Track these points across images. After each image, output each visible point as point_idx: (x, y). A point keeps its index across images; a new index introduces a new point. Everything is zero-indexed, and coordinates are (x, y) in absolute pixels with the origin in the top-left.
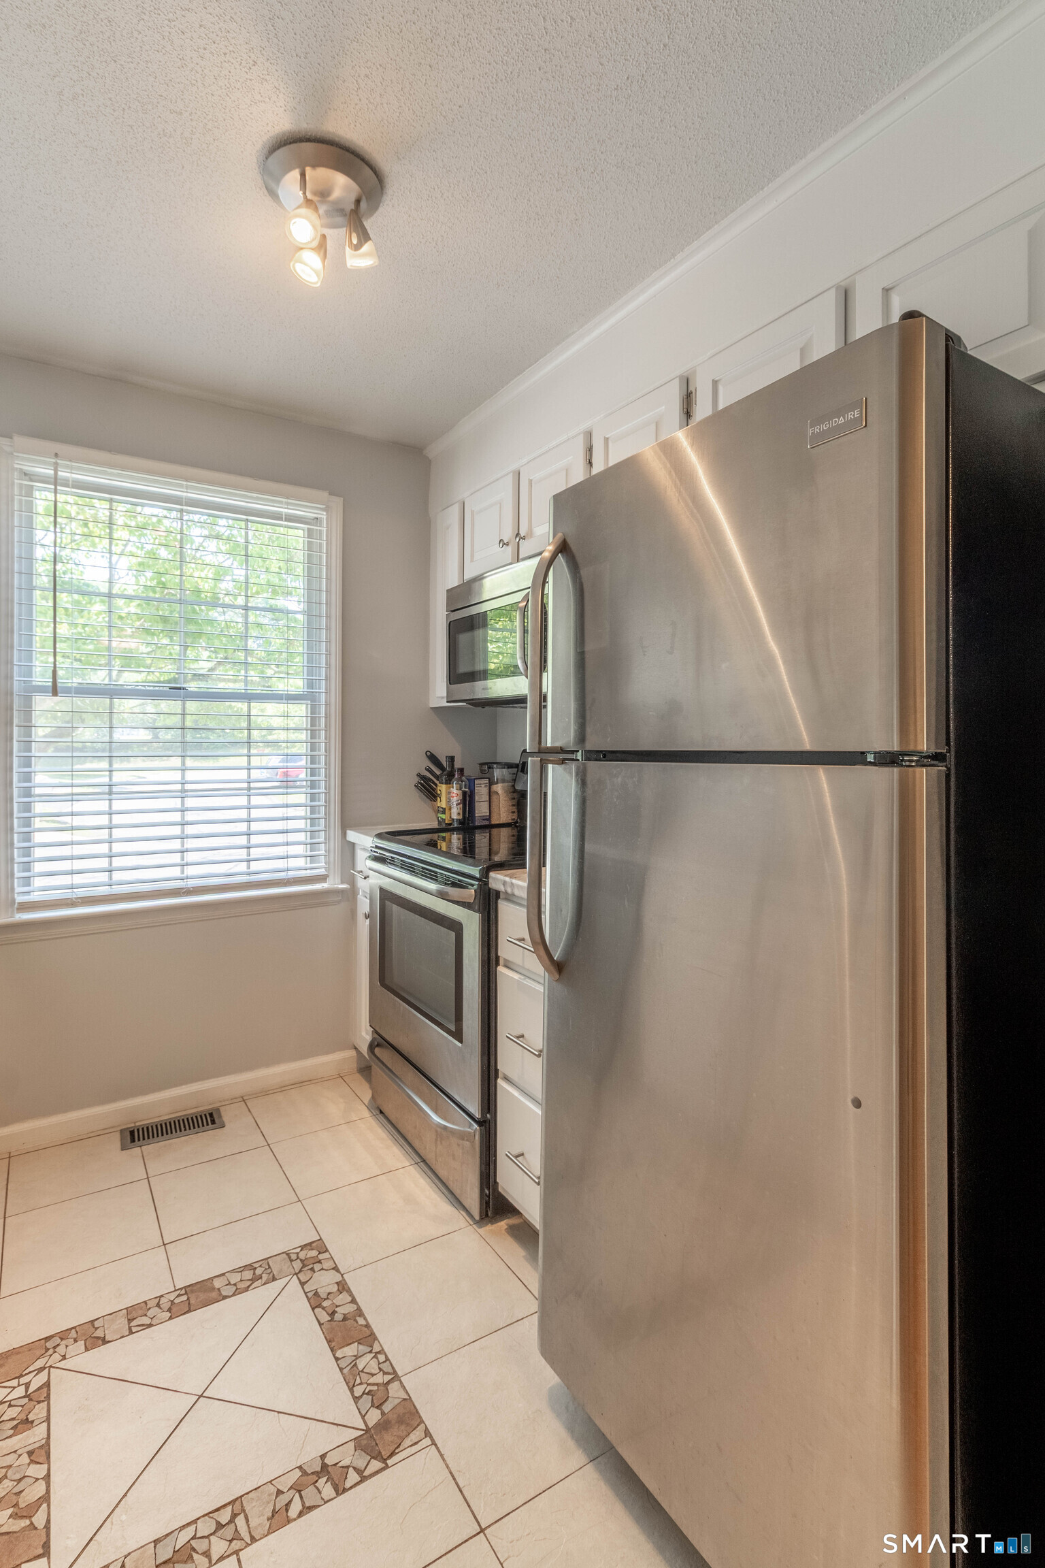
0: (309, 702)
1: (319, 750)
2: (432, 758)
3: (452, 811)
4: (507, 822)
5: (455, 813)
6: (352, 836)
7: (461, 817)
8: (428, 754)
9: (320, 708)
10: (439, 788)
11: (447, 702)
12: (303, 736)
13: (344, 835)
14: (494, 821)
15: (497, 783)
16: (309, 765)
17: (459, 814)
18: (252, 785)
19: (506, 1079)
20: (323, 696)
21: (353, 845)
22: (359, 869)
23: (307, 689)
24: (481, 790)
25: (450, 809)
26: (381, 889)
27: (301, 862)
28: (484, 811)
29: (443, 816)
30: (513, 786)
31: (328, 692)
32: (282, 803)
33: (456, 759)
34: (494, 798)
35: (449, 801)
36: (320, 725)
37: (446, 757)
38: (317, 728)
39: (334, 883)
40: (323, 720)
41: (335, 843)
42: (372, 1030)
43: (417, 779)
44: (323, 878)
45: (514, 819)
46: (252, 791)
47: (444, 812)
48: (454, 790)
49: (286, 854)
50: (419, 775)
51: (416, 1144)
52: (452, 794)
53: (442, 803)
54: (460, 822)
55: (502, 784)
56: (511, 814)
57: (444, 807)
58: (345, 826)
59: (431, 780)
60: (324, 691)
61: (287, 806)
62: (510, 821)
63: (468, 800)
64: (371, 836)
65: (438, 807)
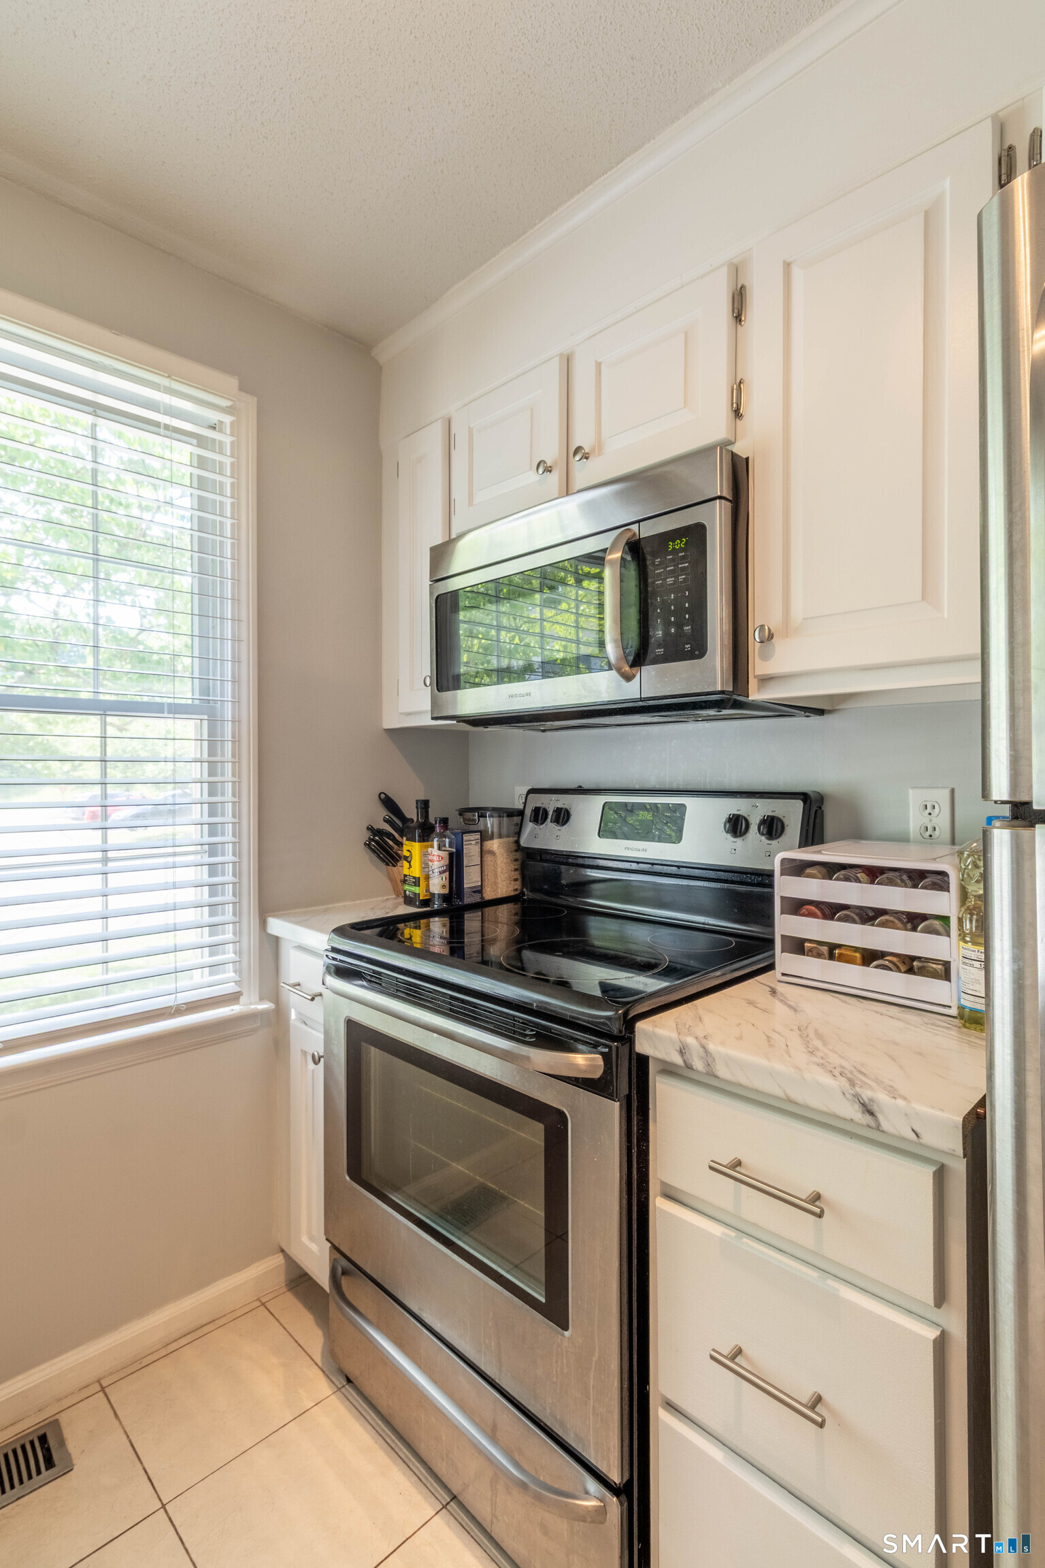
0: (206, 717)
1: (223, 794)
2: (388, 803)
3: (431, 882)
4: (507, 895)
5: (438, 884)
6: (276, 926)
7: (446, 891)
8: (383, 796)
9: (222, 727)
10: (405, 848)
11: (433, 718)
12: (196, 771)
13: (263, 924)
14: (489, 894)
15: (492, 838)
16: (206, 819)
17: (444, 886)
18: (110, 854)
19: (670, 1406)
20: (229, 707)
21: (276, 940)
22: (292, 981)
23: (200, 695)
24: (471, 849)
25: (427, 878)
26: (350, 1023)
27: (198, 977)
28: (474, 879)
29: (416, 890)
30: (517, 842)
31: (236, 702)
32: (163, 881)
33: (430, 804)
34: (488, 858)
35: (425, 866)
36: (223, 755)
37: (417, 801)
38: (218, 759)
39: (252, 1004)
40: (229, 747)
41: (251, 938)
42: (330, 1245)
43: (367, 835)
44: (233, 998)
45: (516, 890)
46: (110, 864)
47: (417, 882)
48: (435, 851)
49: (173, 966)
50: (370, 829)
51: (441, 1468)
52: (430, 857)
53: (414, 869)
54: (446, 898)
55: (498, 840)
56: (513, 883)
57: (417, 876)
58: (265, 911)
59: (390, 835)
60: (230, 699)
61: (175, 886)
62: (513, 893)
63: (455, 865)
64: (321, 931)
65: (405, 876)
